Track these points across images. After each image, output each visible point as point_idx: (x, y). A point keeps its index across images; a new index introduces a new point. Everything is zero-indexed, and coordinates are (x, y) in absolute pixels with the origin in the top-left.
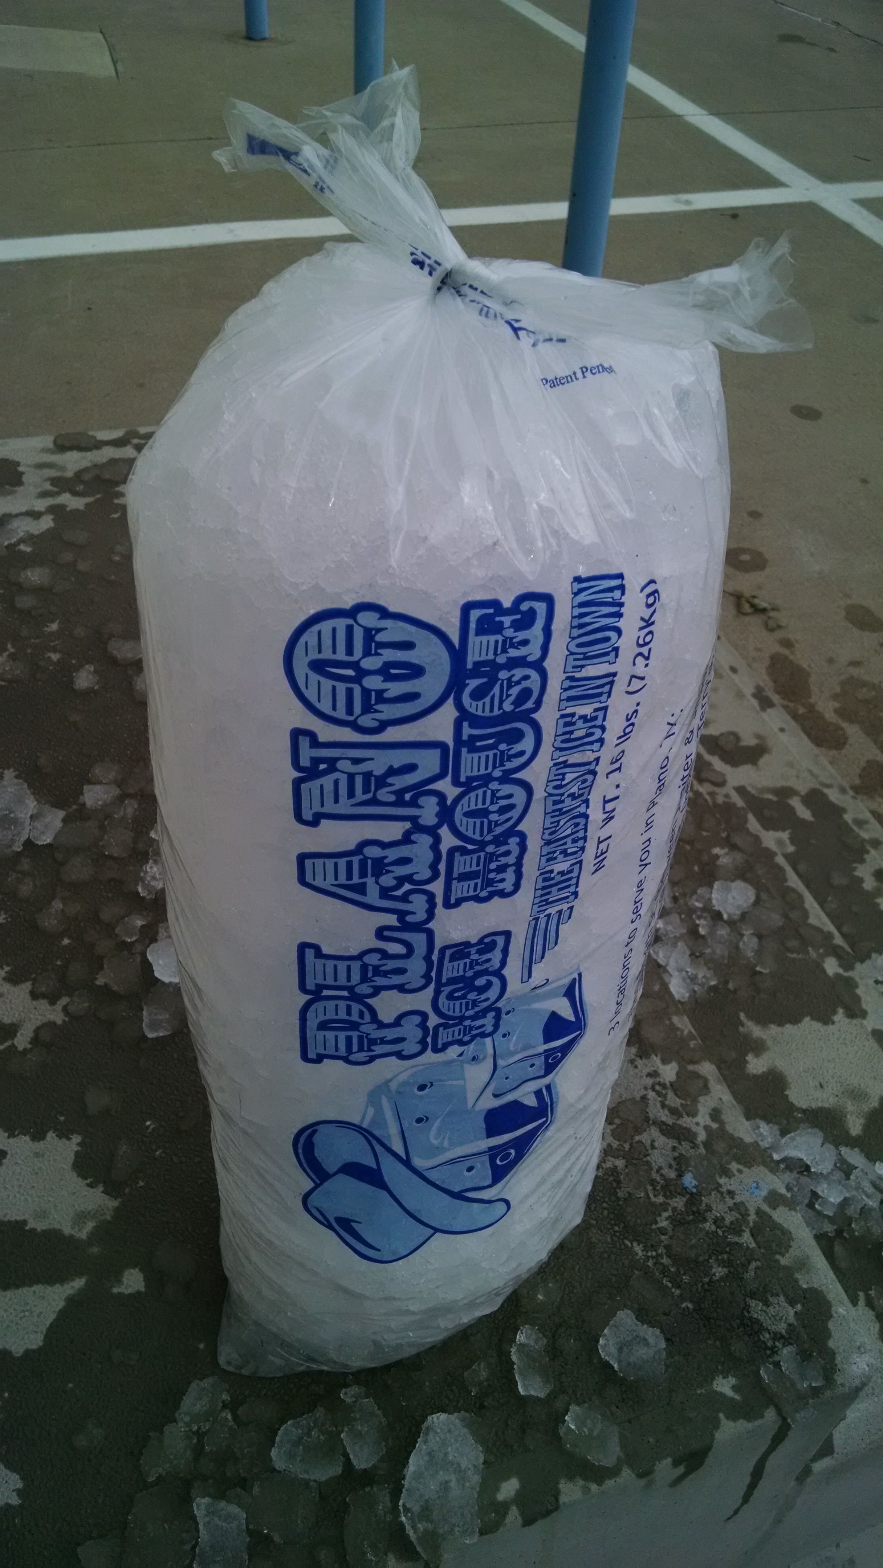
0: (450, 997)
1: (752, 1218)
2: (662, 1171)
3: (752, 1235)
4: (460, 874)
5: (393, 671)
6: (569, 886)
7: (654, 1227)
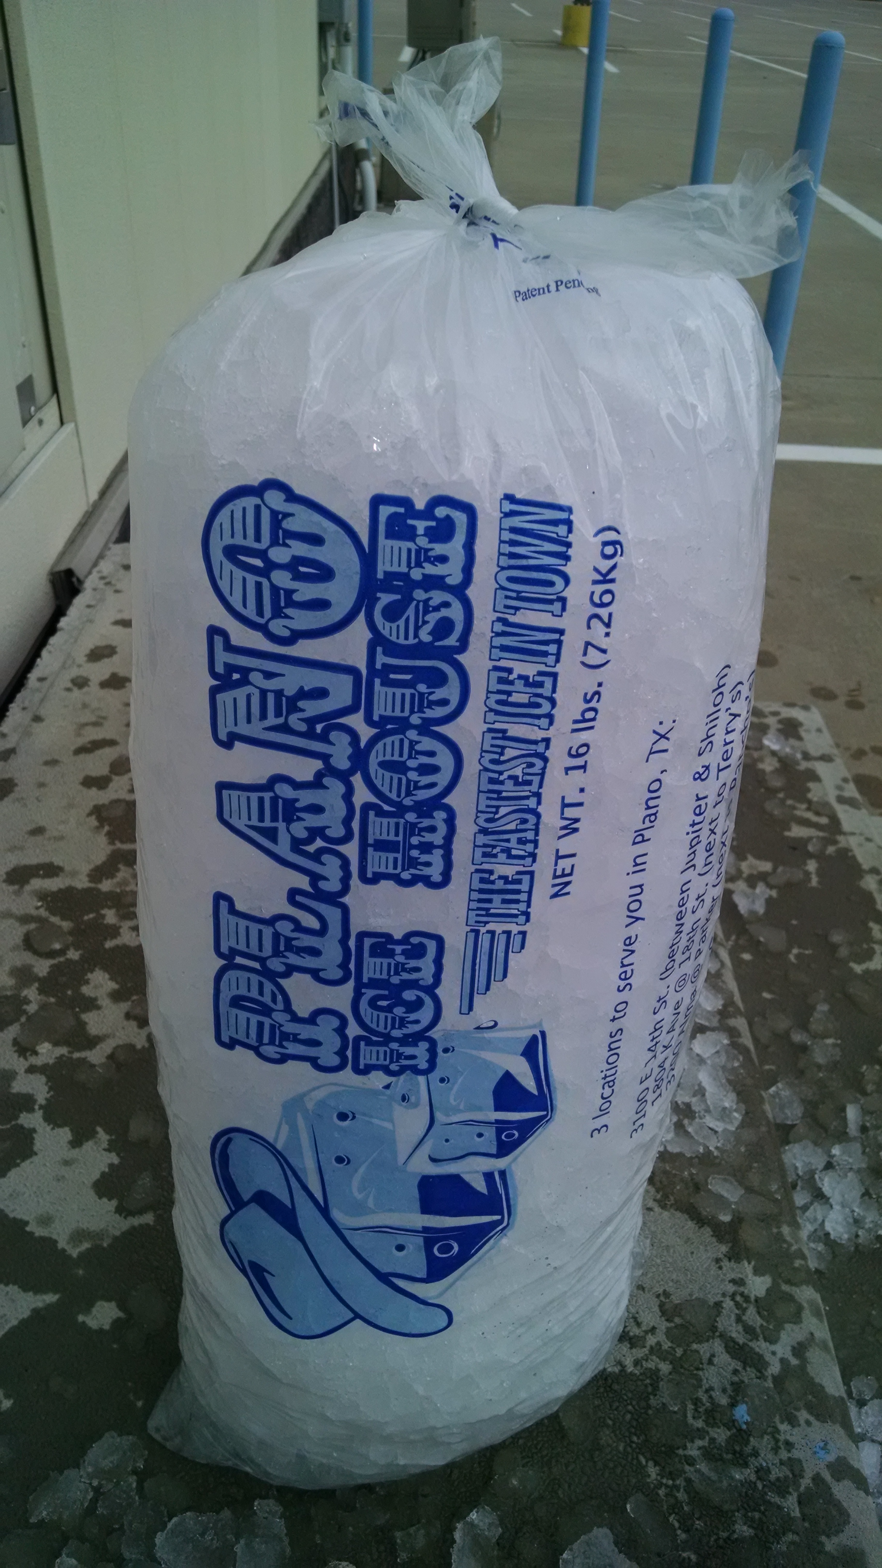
0: (373, 1003)
1: (806, 1482)
2: (712, 1393)
3: (799, 1503)
4: (375, 840)
5: (302, 569)
6: (517, 901)
7: (680, 1452)
